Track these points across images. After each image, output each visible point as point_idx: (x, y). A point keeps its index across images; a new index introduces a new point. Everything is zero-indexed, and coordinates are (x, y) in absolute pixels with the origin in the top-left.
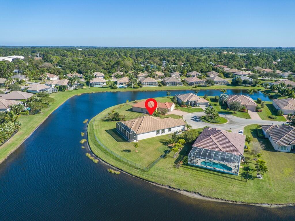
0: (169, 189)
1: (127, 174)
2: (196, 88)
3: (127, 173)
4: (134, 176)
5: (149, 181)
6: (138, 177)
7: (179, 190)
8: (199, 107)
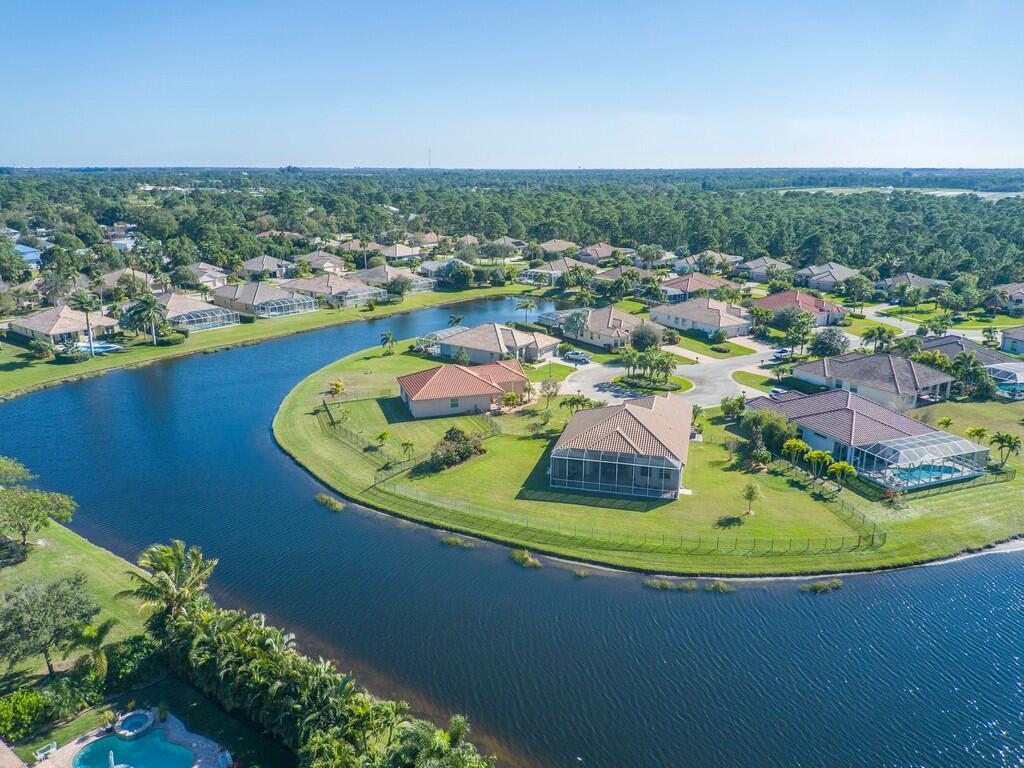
0: (972, 556)
1: (852, 574)
2: (372, 310)
3: (849, 571)
4: (877, 569)
5: (923, 562)
6: (888, 568)
7: (989, 547)
8: (544, 360)
